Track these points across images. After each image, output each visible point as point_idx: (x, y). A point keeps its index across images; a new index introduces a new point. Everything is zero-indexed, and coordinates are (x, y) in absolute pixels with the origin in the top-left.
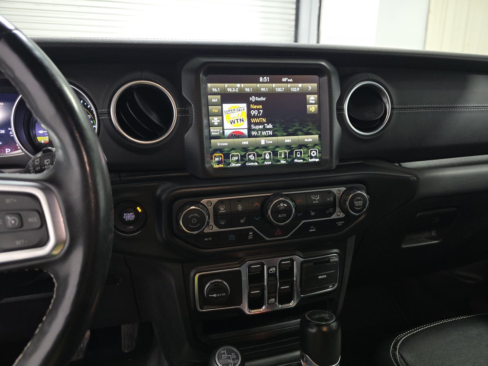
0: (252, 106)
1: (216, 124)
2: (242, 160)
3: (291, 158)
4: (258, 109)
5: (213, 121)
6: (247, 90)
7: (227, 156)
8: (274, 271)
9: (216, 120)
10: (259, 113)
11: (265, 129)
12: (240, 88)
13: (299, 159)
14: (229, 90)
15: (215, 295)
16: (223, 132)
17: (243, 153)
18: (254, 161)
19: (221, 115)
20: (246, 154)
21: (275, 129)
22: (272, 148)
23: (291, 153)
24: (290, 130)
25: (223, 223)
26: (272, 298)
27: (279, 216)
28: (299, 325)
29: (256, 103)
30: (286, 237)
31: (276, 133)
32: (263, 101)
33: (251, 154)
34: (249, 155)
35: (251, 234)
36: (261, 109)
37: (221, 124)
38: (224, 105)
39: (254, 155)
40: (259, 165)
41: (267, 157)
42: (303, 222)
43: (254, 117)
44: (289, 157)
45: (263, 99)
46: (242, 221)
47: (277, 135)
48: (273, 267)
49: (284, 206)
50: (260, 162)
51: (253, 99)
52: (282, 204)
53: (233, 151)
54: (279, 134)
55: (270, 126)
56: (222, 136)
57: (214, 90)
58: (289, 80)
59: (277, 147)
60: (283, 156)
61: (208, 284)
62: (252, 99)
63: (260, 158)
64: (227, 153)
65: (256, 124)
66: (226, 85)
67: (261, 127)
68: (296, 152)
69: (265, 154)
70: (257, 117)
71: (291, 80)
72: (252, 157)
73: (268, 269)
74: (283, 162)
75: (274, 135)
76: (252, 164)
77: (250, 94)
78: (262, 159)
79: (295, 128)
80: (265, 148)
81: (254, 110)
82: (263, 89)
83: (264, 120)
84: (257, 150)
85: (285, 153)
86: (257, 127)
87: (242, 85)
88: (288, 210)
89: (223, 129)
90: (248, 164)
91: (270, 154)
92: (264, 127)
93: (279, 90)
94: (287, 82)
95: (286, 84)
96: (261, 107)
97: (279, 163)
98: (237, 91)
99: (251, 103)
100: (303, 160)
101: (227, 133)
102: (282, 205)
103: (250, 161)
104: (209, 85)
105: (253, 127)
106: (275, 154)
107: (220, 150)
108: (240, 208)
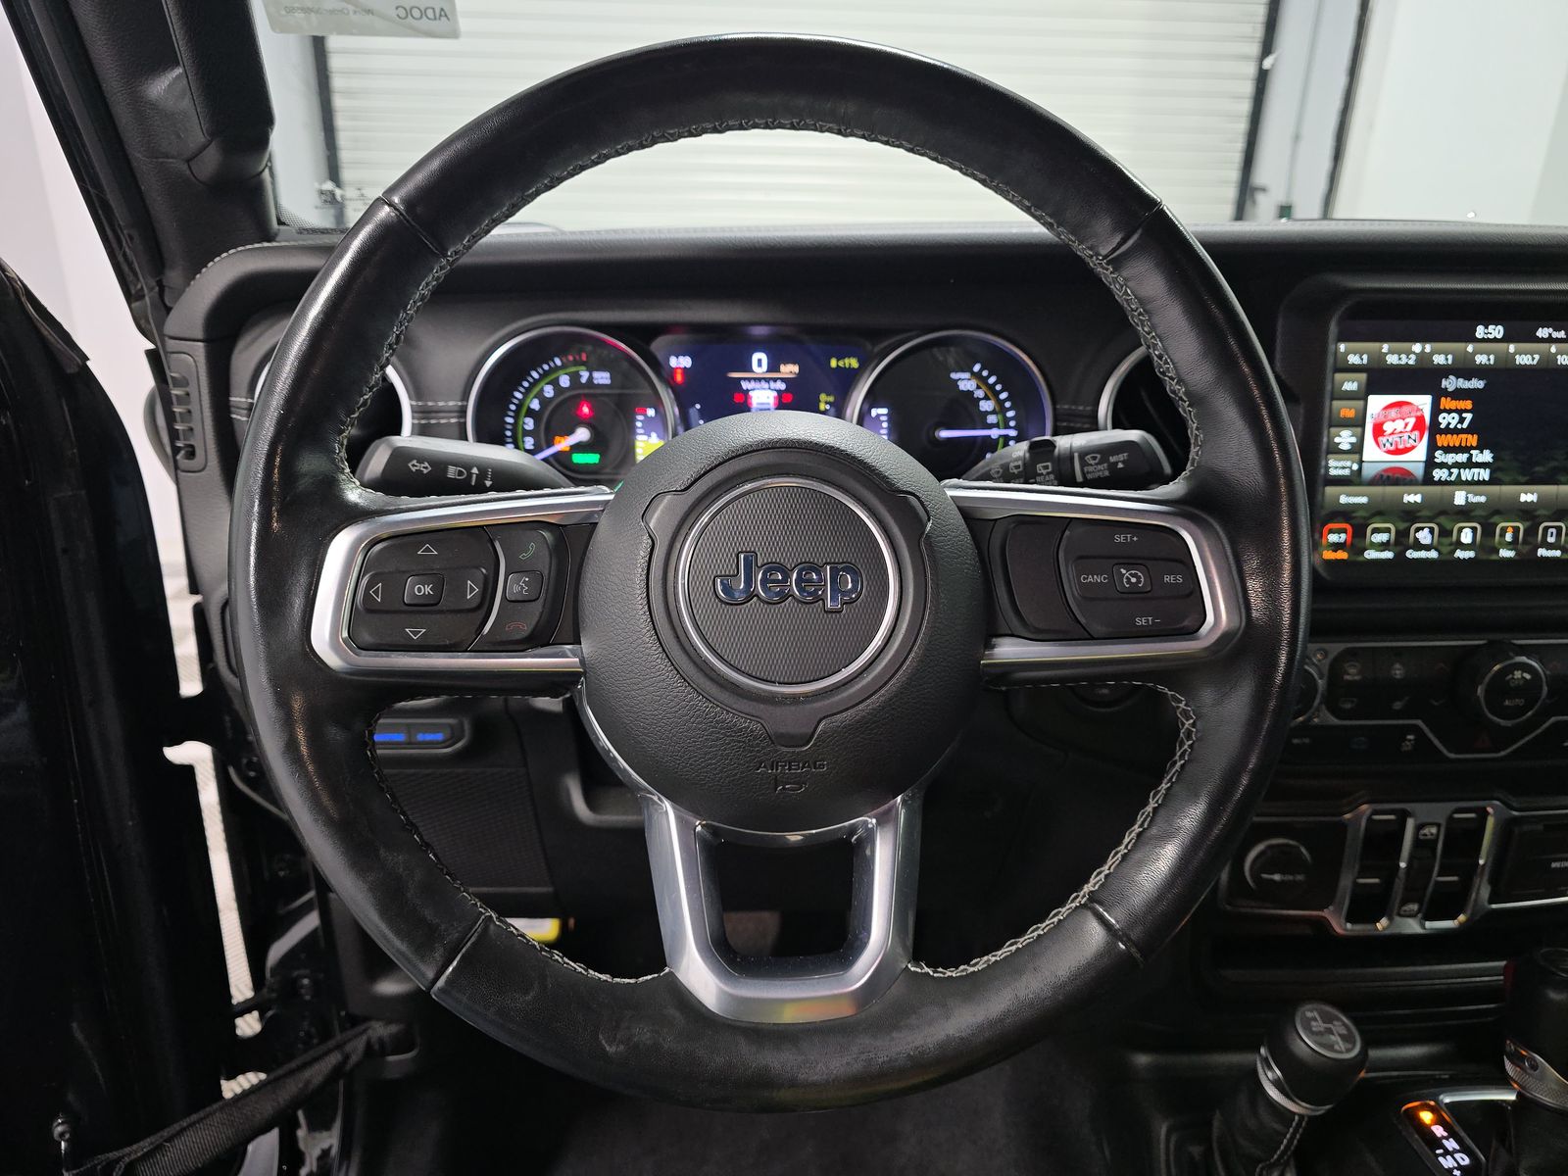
0: (1445, 403)
1: (1345, 446)
2: (1397, 542)
3: (1530, 543)
4: (1460, 412)
5: (1337, 440)
6: (1439, 359)
7: (1359, 532)
8: (1432, 834)
9: (1345, 439)
10: (1462, 420)
11: (1470, 464)
12: (1421, 356)
13: (1550, 547)
14: (1392, 359)
15: (1277, 877)
16: (1360, 469)
17: (1402, 526)
18: (1427, 548)
19: (1360, 423)
20: (1409, 529)
21: (1500, 464)
22: (1480, 516)
23: (1531, 532)
24: (1537, 469)
25: (1348, 706)
26: (1412, 901)
27: (1507, 703)
28: (1500, 975)
29: (1459, 394)
30: (1503, 753)
31: (1499, 475)
32: (1476, 390)
33: (1422, 529)
34: (1418, 530)
35: (1410, 740)
36: (1466, 411)
37: (1357, 449)
38: (1372, 399)
39: (1432, 531)
40: (1444, 558)
41: (1466, 537)
42: (1553, 719)
43: (1448, 431)
44: (1525, 541)
45: (1477, 384)
46: (1398, 705)
47: (1500, 480)
48: (1432, 824)
49: (1523, 678)
50: (1446, 550)
51: (1450, 383)
52: (1520, 672)
53: (1377, 518)
54: (1507, 478)
55: (1486, 456)
56: (1354, 478)
57: (1353, 359)
58: (1555, 335)
59: (1497, 512)
60: (1509, 537)
61: (1260, 848)
62: (1447, 383)
63: (1445, 541)
64: (1362, 521)
65: (1448, 450)
66: (1385, 347)
67: (1462, 458)
68: (1546, 529)
69: (1460, 530)
70: (1456, 431)
71: (1562, 334)
72: (1424, 537)
73: (1419, 827)
74: (1506, 553)
75: (1492, 481)
76: (1423, 554)
77: (1445, 371)
78: (1451, 544)
79: (1555, 464)
80: (1466, 513)
81: (1449, 412)
82: (1481, 359)
83: (1473, 440)
84: (1442, 519)
85: (1516, 530)
86: (1450, 458)
87: (1428, 348)
88: (1530, 689)
89: (1361, 462)
90: (1411, 554)
91: (1474, 530)
92: (1470, 458)
93: (1523, 360)
94: (1550, 340)
95: (1546, 345)
96: (1468, 404)
97: (1494, 557)
98: (1411, 362)
99: (1446, 393)
100: (1563, 552)
101: (1369, 471)
102: (1518, 674)
103: (1418, 546)
104: (1342, 347)
105: (1440, 457)
106: (1488, 530)
107: (1345, 514)
108: (1398, 672)
